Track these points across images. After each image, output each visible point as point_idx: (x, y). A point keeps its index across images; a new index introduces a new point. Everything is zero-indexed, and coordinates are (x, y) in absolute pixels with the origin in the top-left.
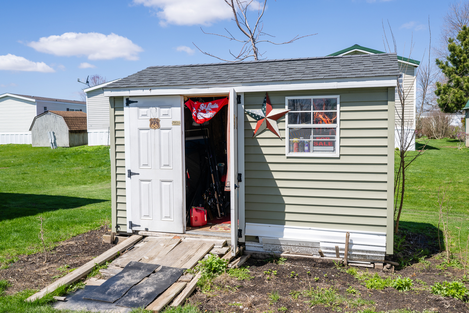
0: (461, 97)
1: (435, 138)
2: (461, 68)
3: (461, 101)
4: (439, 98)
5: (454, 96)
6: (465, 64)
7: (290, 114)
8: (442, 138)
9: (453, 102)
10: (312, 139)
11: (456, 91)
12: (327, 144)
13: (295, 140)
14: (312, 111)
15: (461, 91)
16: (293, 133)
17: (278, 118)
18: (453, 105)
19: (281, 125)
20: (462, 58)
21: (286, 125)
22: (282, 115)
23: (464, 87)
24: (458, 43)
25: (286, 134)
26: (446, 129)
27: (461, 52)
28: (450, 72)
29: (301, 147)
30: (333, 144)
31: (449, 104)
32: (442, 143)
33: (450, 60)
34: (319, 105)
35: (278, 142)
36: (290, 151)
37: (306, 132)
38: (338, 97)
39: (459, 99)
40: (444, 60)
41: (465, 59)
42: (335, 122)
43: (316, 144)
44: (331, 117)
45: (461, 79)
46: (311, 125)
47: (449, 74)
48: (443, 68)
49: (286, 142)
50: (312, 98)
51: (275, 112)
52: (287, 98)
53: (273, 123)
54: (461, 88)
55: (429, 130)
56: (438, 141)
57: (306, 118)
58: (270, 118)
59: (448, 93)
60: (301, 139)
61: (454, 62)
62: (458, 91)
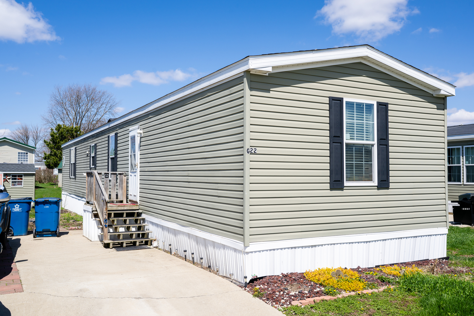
0: (57, 161)
1: (43, 183)
2: (57, 146)
3: (57, 163)
4: (45, 161)
5: (53, 160)
6: (59, 144)
7: (12, 178)
8: (48, 183)
9: (53, 164)
10: (17, 183)
11: (54, 158)
12: (20, 184)
13: (13, 183)
14: (17, 177)
15: (56, 158)
16: (12, 182)
17: (9, 179)
18: (53, 165)
19: (10, 180)
20: (57, 141)
21: (11, 180)
22: (10, 178)
23: (58, 156)
24: (55, 131)
25: (11, 182)
26: (50, 177)
27: (57, 138)
28: (51, 147)
29: (14, 185)
30: (22, 184)
31: (51, 165)
32: (47, 185)
33: (51, 141)
34: (18, 176)
35: (9, 184)
36: (12, 186)
37: (15, 182)
38: (23, 175)
39: (56, 162)
40: (48, 141)
41: (59, 142)
42: (22, 180)
43: (18, 184)
44: (22, 179)
45: (57, 152)
46: (17, 180)
47: (51, 148)
48: (48, 145)
49: (11, 184)
50: (17, 175)
51: (8, 177)
52: (11, 175)
53: (8, 180)
54: (57, 157)
55: (40, 178)
56: (45, 184)
57: (16, 179)
58: (7, 179)
59: (50, 159)
60: (14, 183)
61: (54, 142)
62: (55, 158)
